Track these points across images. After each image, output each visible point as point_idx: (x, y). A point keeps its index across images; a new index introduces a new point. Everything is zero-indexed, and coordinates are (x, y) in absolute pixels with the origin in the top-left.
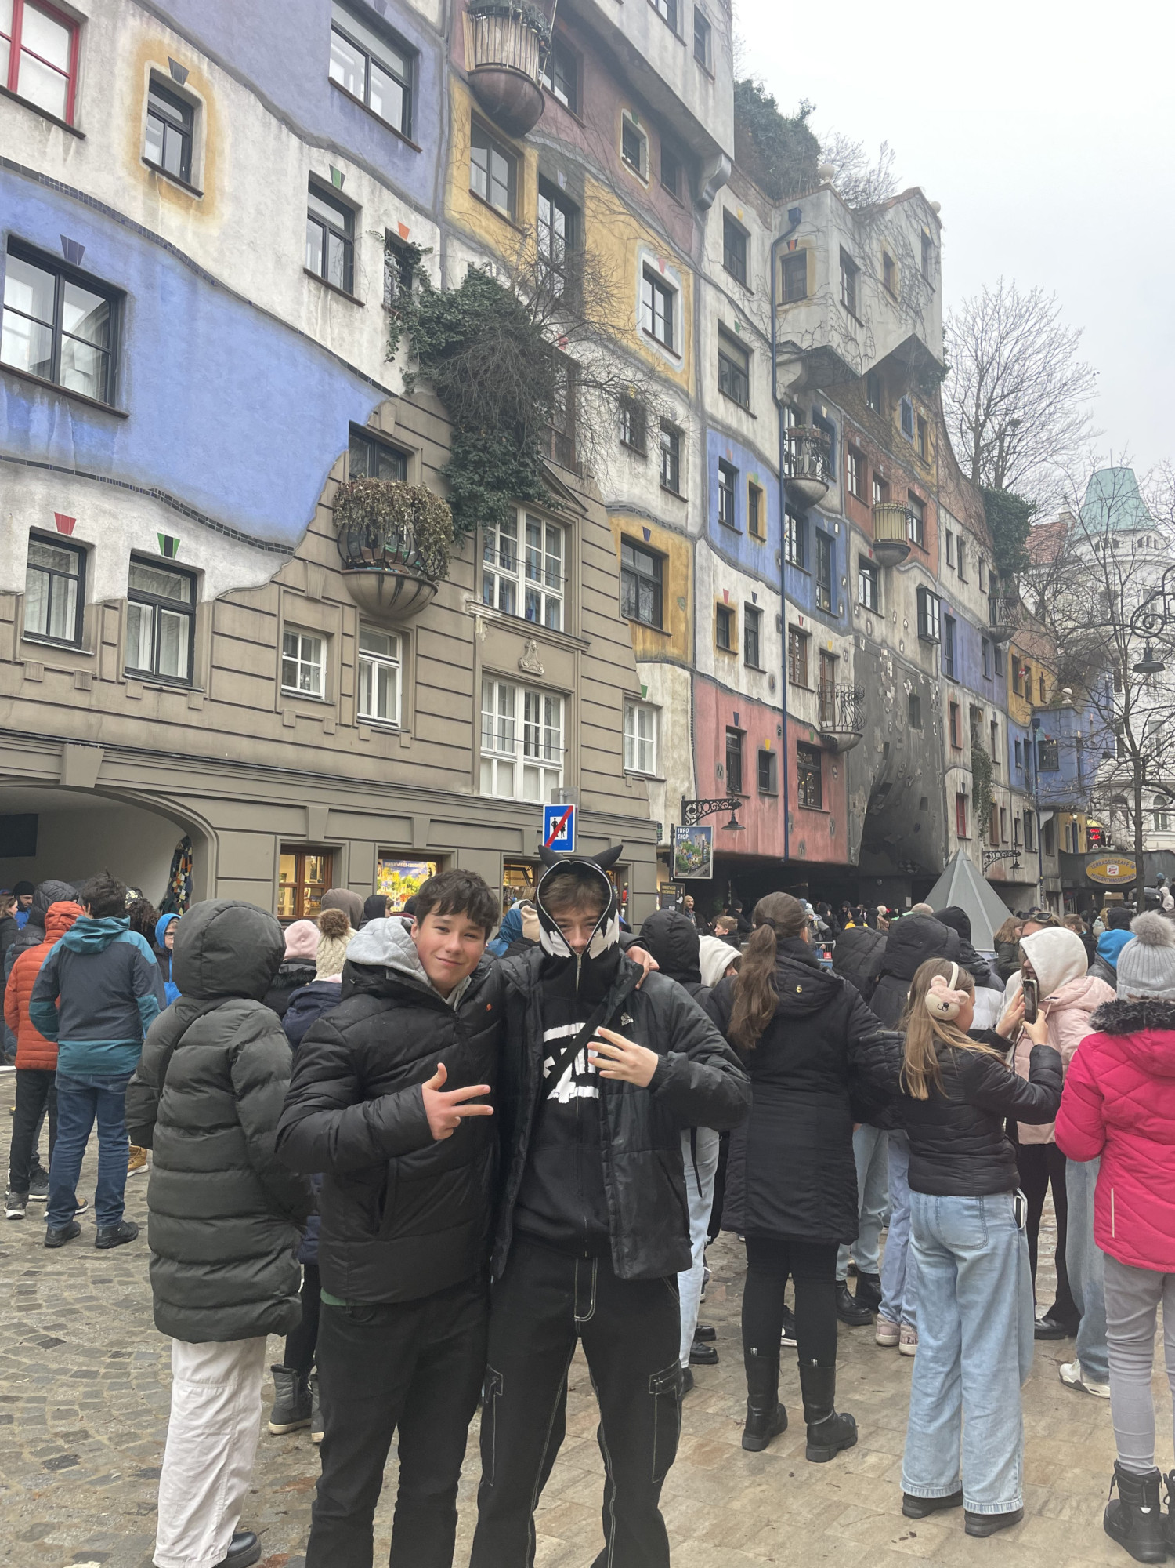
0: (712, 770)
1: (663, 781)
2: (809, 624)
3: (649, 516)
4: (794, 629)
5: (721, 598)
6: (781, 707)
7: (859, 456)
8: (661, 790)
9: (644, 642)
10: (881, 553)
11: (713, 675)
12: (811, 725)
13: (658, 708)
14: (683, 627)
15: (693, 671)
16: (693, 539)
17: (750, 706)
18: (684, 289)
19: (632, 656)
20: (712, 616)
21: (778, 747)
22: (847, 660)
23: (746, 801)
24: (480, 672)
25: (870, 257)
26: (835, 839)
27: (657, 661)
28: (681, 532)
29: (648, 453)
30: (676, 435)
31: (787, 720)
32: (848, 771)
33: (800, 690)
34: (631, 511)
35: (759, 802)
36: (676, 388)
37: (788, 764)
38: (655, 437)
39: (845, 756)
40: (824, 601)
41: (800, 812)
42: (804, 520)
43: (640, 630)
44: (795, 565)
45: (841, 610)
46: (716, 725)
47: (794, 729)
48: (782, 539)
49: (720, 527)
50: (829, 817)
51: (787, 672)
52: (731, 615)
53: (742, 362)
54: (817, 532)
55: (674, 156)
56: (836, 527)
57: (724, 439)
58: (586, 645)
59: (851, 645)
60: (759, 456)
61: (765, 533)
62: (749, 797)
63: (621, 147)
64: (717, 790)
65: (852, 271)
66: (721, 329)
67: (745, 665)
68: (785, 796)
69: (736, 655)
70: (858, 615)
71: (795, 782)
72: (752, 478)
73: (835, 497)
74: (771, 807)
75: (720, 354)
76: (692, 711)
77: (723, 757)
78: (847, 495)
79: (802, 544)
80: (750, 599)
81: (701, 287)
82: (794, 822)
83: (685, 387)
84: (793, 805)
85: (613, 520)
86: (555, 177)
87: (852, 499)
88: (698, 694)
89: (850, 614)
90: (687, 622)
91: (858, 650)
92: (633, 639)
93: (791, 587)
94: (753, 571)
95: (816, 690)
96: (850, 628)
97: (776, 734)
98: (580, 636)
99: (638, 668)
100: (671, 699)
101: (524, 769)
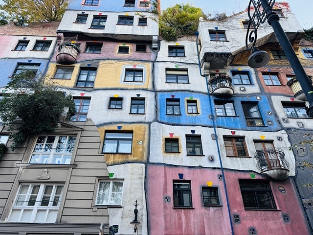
0: (161, 199)
1: (120, 207)
2: (239, 133)
3: (121, 123)
4: (226, 138)
5: (168, 136)
6: (220, 167)
7: (276, 74)
8: (120, 211)
9: (114, 159)
10: (298, 97)
11: (162, 162)
12: (252, 171)
13: (123, 179)
14: (141, 150)
15: (147, 163)
16: (149, 123)
17: (192, 170)
18: (147, 67)
19: (105, 164)
20: (162, 142)
21: (219, 184)
22: (282, 140)
23: (191, 211)
24: (16, 183)
25: (231, 26)
26: (291, 223)
27: (122, 163)
28: (141, 122)
29: (123, 107)
30: (143, 99)
31: (225, 172)
32: (297, 187)
33: (238, 158)
34: (111, 123)
35: (203, 210)
36: (140, 89)
37: (231, 190)
38: (127, 103)
39: (291, 181)
40: (258, 123)
41: (247, 212)
42: (232, 102)
43: (112, 155)
44: (226, 116)
45: (270, 123)
46: (164, 181)
47: (232, 174)
48: (211, 110)
49: (168, 116)
50: (280, 213)
51: (224, 153)
52: (176, 140)
53: (185, 73)
54: (243, 103)
55: (143, 44)
56: (258, 98)
57: (169, 93)
58: (74, 166)
59: (284, 134)
60: (193, 92)
61: (199, 111)
62: (194, 209)
63: (117, 52)
64: (165, 207)
65: (222, 33)
66: (167, 69)
67: (187, 155)
68: (228, 206)
69: (180, 153)
70: (287, 122)
71: (239, 198)
72: (189, 99)
73: (255, 89)
74: (217, 212)
75: (167, 75)
76: (145, 177)
77: (170, 193)
78: (264, 86)
79: (234, 109)
80: (190, 133)
81: (156, 64)
82: (241, 217)
83: (146, 87)
84: (239, 209)
85: (101, 128)
86: (86, 65)
87: (269, 86)
88: (150, 171)
89: (280, 123)
90: (143, 148)
91: (291, 135)
92: (107, 159)
93: (223, 123)
94: (192, 124)
95: (253, 156)
96: (281, 128)
97: (217, 178)
98: (72, 164)
99: (109, 168)
100: (130, 175)
101: (39, 210)
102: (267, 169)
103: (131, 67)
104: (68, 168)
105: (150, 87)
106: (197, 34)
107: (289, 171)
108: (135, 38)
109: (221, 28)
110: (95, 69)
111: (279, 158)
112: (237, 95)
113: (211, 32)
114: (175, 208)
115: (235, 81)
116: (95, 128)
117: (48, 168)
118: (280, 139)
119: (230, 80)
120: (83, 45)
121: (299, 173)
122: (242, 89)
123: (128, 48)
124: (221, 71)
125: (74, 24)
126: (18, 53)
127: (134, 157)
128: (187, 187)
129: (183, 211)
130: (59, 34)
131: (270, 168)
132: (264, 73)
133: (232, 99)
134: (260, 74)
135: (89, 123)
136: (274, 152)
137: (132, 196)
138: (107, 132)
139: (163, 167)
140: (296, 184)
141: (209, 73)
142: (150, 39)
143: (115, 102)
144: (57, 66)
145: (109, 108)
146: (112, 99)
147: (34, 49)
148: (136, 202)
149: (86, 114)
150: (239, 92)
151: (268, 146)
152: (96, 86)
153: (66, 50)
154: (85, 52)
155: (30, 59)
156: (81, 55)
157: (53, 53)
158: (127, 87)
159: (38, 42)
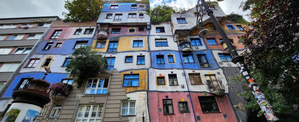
0: (157, 110)
1: (135, 116)
2: (197, 72)
3: (132, 70)
4: (190, 74)
5: (159, 76)
6: (188, 90)
7: (214, 39)
8: (134, 118)
9: (130, 89)
10: (227, 50)
11: (156, 90)
12: (205, 92)
13: (135, 101)
14: (144, 84)
15: (148, 91)
16: (148, 69)
17: (173, 93)
18: (144, 39)
19: (125, 93)
20: (155, 79)
21: (188, 100)
22: (220, 74)
23: (173, 116)
24: (78, 105)
25: (188, 15)
26: (228, 119)
27: (134, 92)
28: (143, 69)
29: (133, 61)
30: (144, 56)
31: (190, 93)
32: (230, 99)
33: (197, 85)
34: (127, 70)
35: (180, 115)
36: (142, 51)
37: (194, 103)
38: (135, 59)
39: (227, 95)
40: (206, 66)
41: (204, 114)
42: (192, 55)
43: (129, 88)
44: (189, 63)
45: (213, 65)
46: (157, 100)
47: (195, 94)
48: (181, 60)
49: (158, 65)
50: (222, 113)
51: (189, 83)
52: (163, 78)
53: (165, 41)
54: (198, 55)
55: (142, 27)
56: (206, 52)
57: (158, 52)
58: (108, 94)
59: (220, 71)
60: (171, 51)
61: (175, 61)
62: (175, 114)
63: (129, 32)
64: (159, 114)
65: (184, 19)
66: (156, 39)
67: (170, 85)
68: (194, 111)
69: (166, 84)
70: (222, 64)
71: (199, 107)
72: (169, 54)
73: (203, 47)
74: (187, 116)
75: (156, 42)
76: (147, 99)
77: (161, 107)
78: (208, 46)
79: (193, 59)
80: (171, 73)
81: (150, 37)
82: (201, 117)
83: (145, 50)
84: (199, 113)
85: (122, 73)
86: (112, 40)
87: (211, 46)
88: (149, 95)
89: (218, 64)
90: (145, 83)
91: (224, 71)
92: (126, 90)
93: (188, 67)
94: (171, 68)
95: (205, 84)
96: (219, 67)
97: (187, 97)
98: (107, 93)
99: (127, 95)
100: (139, 98)
101: (90, 120)
102: (213, 90)
103: (136, 39)
104: (105, 96)
105: (147, 49)
106: (171, 20)
107: (225, 91)
108: (138, 24)
109: (183, 17)
110: (117, 42)
111: (219, 84)
112: (194, 51)
113: (178, 19)
114: (165, 114)
115: (193, 44)
116: (118, 74)
117: (94, 96)
118: (219, 73)
119: (190, 44)
120: (110, 29)
121: (230, 91)
122: (197, 48)
123: (134, 30)
124: (185, 39)
125: (105, 19)
126: (77, 36)
127: (140, 88)
128: (171, 103)
129: (169, 116)
130: (98, 25)
131: (214, 90)
132: (208, 39)
133: (192, 53)
134: (206, 40)
135: (115, 71)
136: (216, 80)
137: (141, 109)
138: (125, 75)
139: (156, 93)
140: (229, 97)
141: (178, 40)
142: (146, 24)
143: (128, 59)
144: (97, 41)
145: (126, 62)
146: (127, 57)
147: (85, 33)
148: (143, 112)
149: (113, 66)
150: (195, 50)
151: (213, 78)
152: (118, 51)
153: (101, 33)
154: (111, 33)
155: (83, 39)
156: (110, 35)
157: (95, 35)
158: (134, 50)
159: (87, 29)
